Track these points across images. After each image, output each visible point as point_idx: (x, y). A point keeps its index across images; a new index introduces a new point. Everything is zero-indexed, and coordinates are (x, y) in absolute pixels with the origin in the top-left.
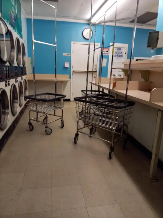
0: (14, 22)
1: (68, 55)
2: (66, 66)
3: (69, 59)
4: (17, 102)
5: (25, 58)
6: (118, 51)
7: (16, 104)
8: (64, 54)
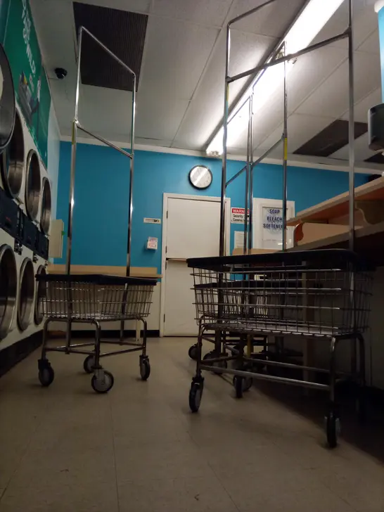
0: (31, 110)
1: (155, 221)
2: (149, 247)
3: (158, 232)
4: (12, 304)
5: (49, 217)
6: (272, 215)
7: (8, 307)
8: (145, 220)
